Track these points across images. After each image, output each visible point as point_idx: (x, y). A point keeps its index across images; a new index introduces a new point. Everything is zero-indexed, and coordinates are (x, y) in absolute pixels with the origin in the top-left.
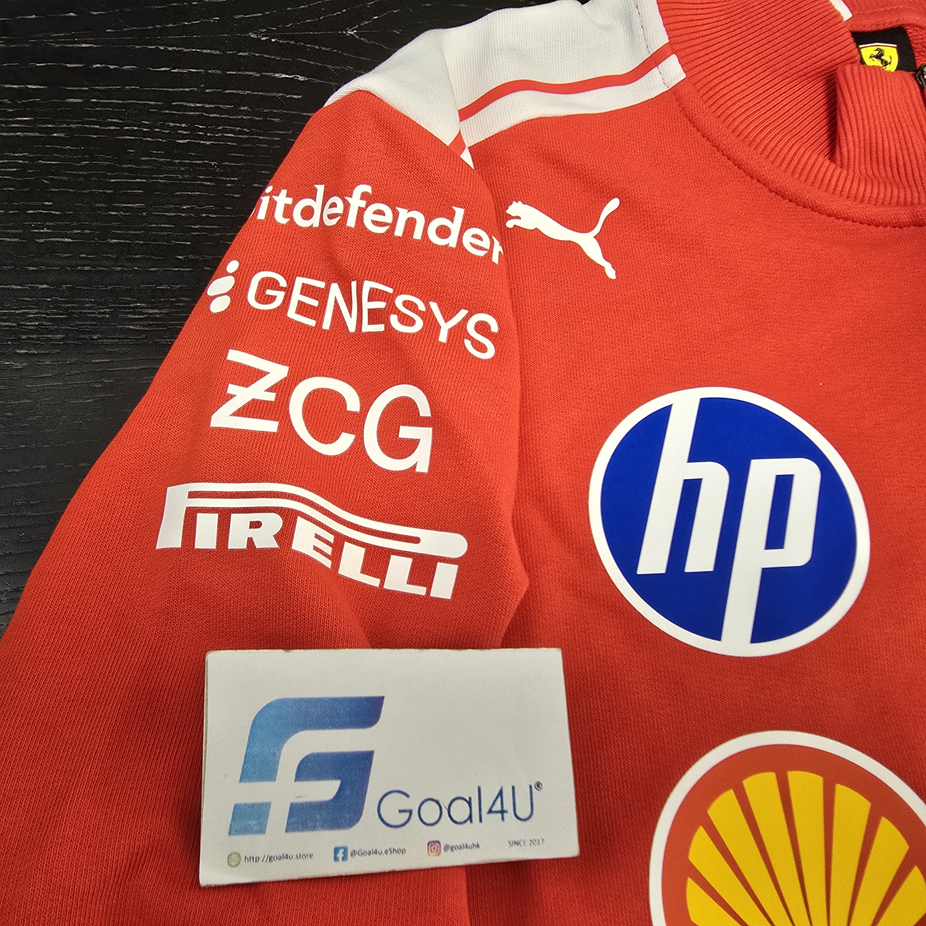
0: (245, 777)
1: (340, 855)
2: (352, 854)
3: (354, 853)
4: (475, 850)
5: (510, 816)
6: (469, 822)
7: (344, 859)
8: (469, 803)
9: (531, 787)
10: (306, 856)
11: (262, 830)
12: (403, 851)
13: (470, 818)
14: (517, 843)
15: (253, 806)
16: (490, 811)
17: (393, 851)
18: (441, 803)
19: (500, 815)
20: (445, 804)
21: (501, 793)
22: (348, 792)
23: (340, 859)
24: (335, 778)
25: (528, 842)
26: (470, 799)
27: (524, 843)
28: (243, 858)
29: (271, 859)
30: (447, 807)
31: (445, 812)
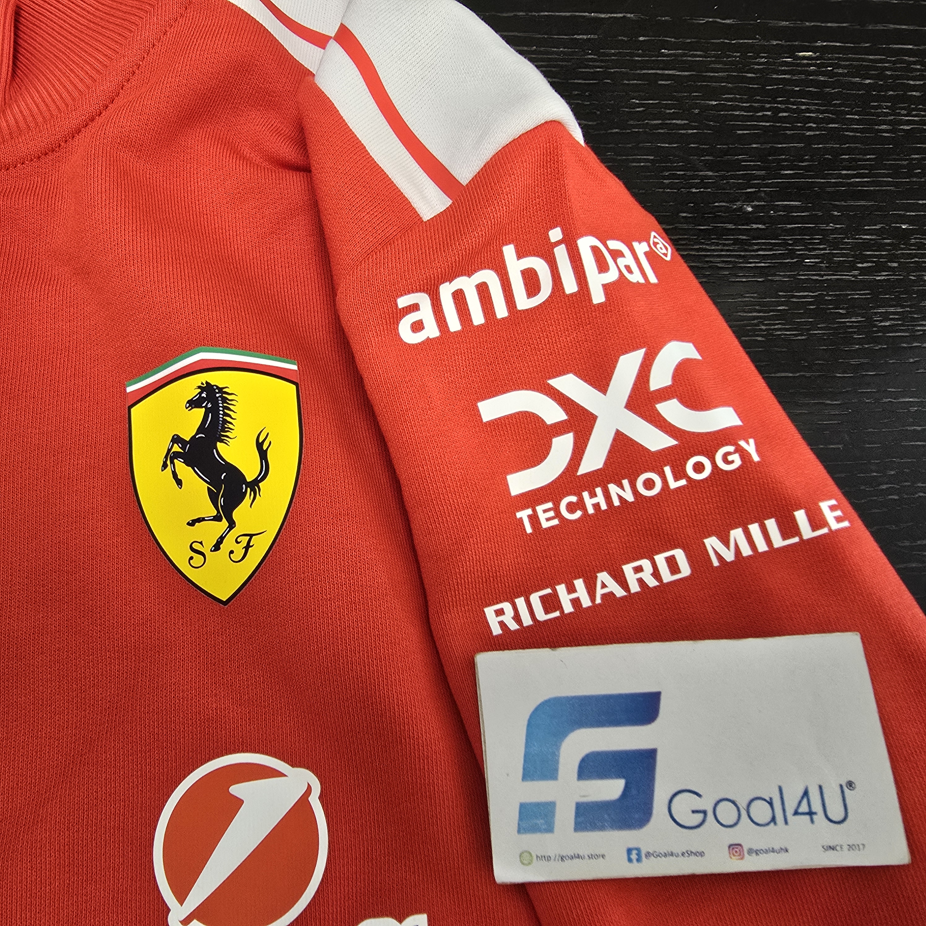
0: (527, 775)
1: (634, 856)
2: (646, 856)
3: (648, 855)
4: (783, 855)
5: (819, 817)
6: (772, 824)
7: (639, 860)
8: (771, 803)
9: (841, 786)
10: (598, 856)
11: (550, 829)
12: (702, 854)
13: (773, 819)
14: (832, 848)
15: (538, 805)
16: (796, 813)
17: (691, 853)
18: (737, 803)
19: (807, 817)
20: (743, 804)
21: (806, 793)
22: (634, 792)
23: (635, 861)
24: (618, 776)
25: (845, 848)
26: (771, 799)
27: (841, 848)
28: (535, 857)
29: (562, 858)
30: (745, 807)
31: (744, 813)
